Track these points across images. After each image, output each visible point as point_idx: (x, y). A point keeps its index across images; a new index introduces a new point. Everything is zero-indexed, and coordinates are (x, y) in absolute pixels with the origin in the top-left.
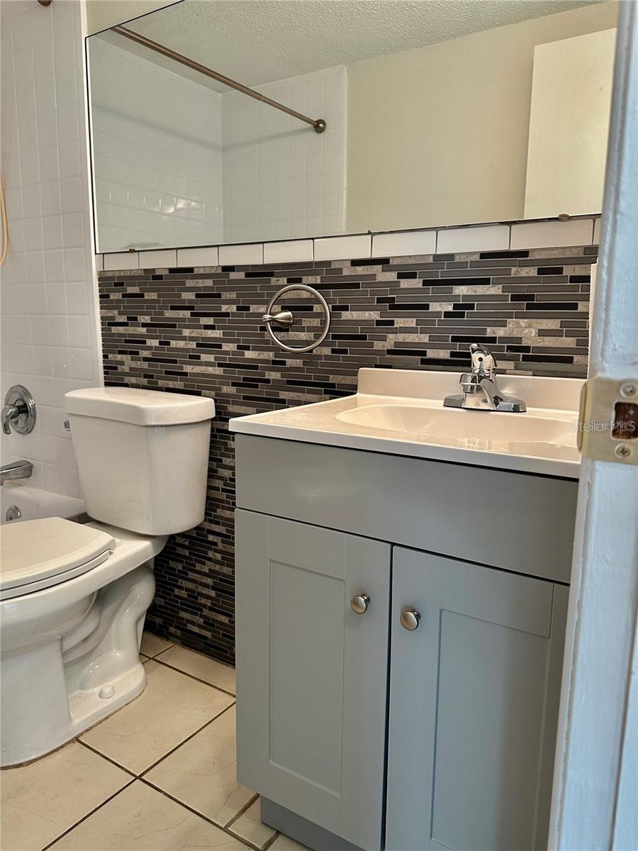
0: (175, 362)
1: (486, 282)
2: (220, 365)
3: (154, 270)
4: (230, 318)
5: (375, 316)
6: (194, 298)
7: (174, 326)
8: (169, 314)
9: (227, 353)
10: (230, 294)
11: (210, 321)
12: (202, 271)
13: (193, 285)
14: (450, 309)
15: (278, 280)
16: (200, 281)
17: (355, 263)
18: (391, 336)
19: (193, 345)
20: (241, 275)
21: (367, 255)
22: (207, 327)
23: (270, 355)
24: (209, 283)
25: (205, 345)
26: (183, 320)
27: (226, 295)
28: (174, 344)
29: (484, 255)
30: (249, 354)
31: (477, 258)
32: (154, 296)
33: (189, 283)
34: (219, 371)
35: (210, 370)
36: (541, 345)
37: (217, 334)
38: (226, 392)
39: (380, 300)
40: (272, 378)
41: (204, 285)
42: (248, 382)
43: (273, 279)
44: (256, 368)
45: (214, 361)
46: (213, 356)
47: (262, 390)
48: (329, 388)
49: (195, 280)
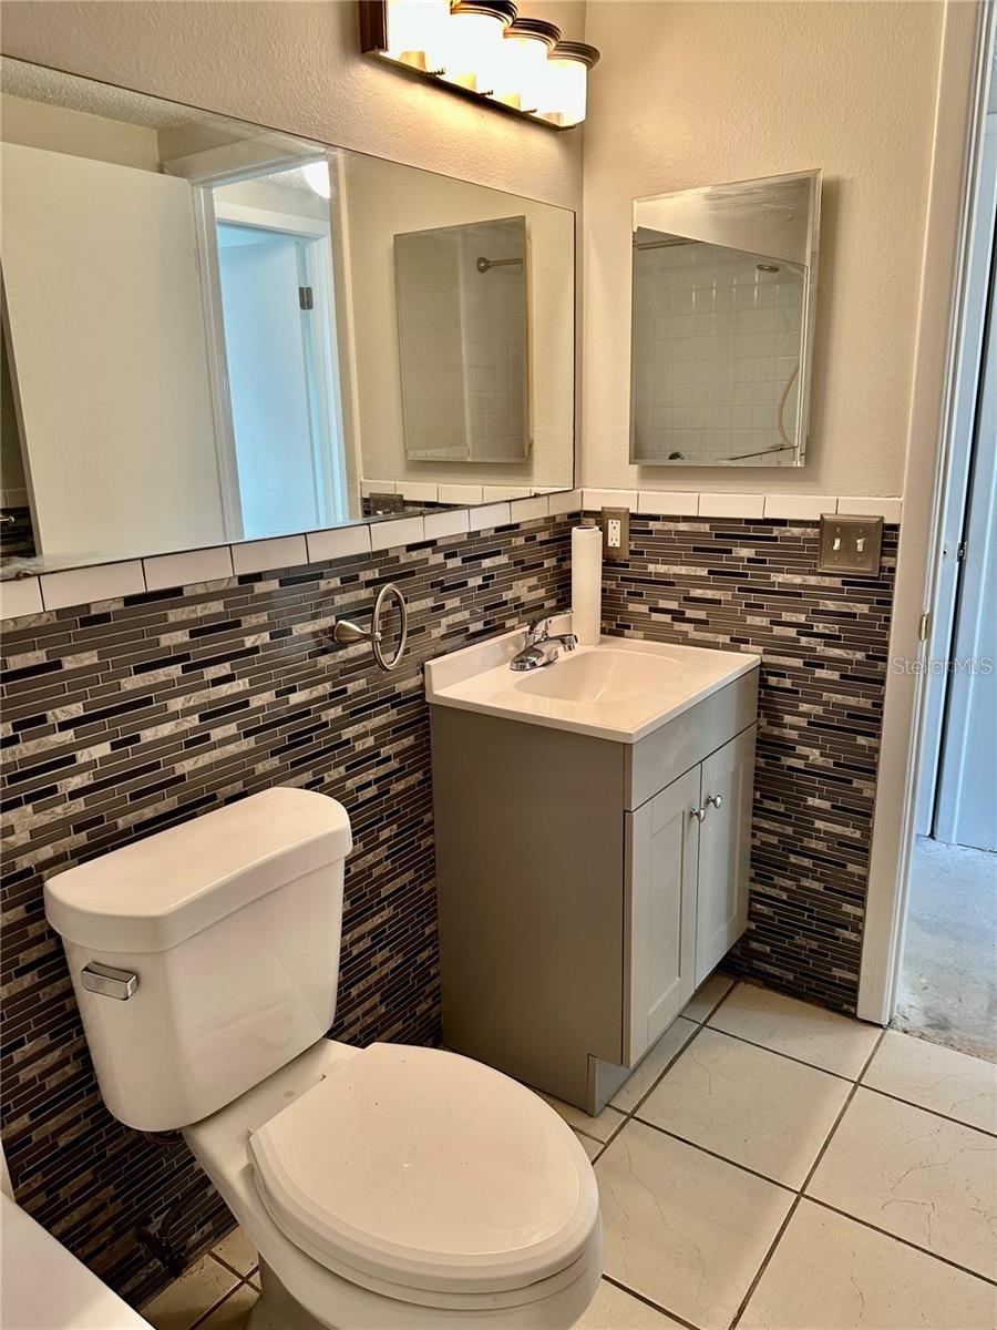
0: (156, 766)
1: (498, 553)
2: (247, 735)
3: (88, 606)
4: (261, 654)
5: (429, 603)
6: (187, 639)
7: (149, 701)
8: (132, 683)
9: (261, 709)
10: (257, 618)
11: (224, 669)
12: (200, 590)
13: (184, 617)
14: (480, 582)
15: (329, 583)
16: (199, 607)
17: (411, 548)
18: (443, 620)
19: (194, 720)
20: (274, 585)
21: (420, 539)
22: (217, 682)
23: (327, 688)
24: (217, 607)
25: (212, 714)
26: (169, 683)
27: (249, 621)
28: (148, 735)
29: (498, 530)
30: (295, 698)
31: (492, 532)
32: (90, 658)
33: (174, 616)
34: (248, 744)
35: (232, 749)
36: (533, 598)
37: (240, 685)
38: (263, 771)
39: (433, 585)
40: (331, 717)
41: (206, 612)
42: (297, 740)
43: (322, 583)
44: (308, 713)
45: (236, 732)
46: (234, 724)
47: (318, 742)
48: (395, 700)
49: (187, 608)
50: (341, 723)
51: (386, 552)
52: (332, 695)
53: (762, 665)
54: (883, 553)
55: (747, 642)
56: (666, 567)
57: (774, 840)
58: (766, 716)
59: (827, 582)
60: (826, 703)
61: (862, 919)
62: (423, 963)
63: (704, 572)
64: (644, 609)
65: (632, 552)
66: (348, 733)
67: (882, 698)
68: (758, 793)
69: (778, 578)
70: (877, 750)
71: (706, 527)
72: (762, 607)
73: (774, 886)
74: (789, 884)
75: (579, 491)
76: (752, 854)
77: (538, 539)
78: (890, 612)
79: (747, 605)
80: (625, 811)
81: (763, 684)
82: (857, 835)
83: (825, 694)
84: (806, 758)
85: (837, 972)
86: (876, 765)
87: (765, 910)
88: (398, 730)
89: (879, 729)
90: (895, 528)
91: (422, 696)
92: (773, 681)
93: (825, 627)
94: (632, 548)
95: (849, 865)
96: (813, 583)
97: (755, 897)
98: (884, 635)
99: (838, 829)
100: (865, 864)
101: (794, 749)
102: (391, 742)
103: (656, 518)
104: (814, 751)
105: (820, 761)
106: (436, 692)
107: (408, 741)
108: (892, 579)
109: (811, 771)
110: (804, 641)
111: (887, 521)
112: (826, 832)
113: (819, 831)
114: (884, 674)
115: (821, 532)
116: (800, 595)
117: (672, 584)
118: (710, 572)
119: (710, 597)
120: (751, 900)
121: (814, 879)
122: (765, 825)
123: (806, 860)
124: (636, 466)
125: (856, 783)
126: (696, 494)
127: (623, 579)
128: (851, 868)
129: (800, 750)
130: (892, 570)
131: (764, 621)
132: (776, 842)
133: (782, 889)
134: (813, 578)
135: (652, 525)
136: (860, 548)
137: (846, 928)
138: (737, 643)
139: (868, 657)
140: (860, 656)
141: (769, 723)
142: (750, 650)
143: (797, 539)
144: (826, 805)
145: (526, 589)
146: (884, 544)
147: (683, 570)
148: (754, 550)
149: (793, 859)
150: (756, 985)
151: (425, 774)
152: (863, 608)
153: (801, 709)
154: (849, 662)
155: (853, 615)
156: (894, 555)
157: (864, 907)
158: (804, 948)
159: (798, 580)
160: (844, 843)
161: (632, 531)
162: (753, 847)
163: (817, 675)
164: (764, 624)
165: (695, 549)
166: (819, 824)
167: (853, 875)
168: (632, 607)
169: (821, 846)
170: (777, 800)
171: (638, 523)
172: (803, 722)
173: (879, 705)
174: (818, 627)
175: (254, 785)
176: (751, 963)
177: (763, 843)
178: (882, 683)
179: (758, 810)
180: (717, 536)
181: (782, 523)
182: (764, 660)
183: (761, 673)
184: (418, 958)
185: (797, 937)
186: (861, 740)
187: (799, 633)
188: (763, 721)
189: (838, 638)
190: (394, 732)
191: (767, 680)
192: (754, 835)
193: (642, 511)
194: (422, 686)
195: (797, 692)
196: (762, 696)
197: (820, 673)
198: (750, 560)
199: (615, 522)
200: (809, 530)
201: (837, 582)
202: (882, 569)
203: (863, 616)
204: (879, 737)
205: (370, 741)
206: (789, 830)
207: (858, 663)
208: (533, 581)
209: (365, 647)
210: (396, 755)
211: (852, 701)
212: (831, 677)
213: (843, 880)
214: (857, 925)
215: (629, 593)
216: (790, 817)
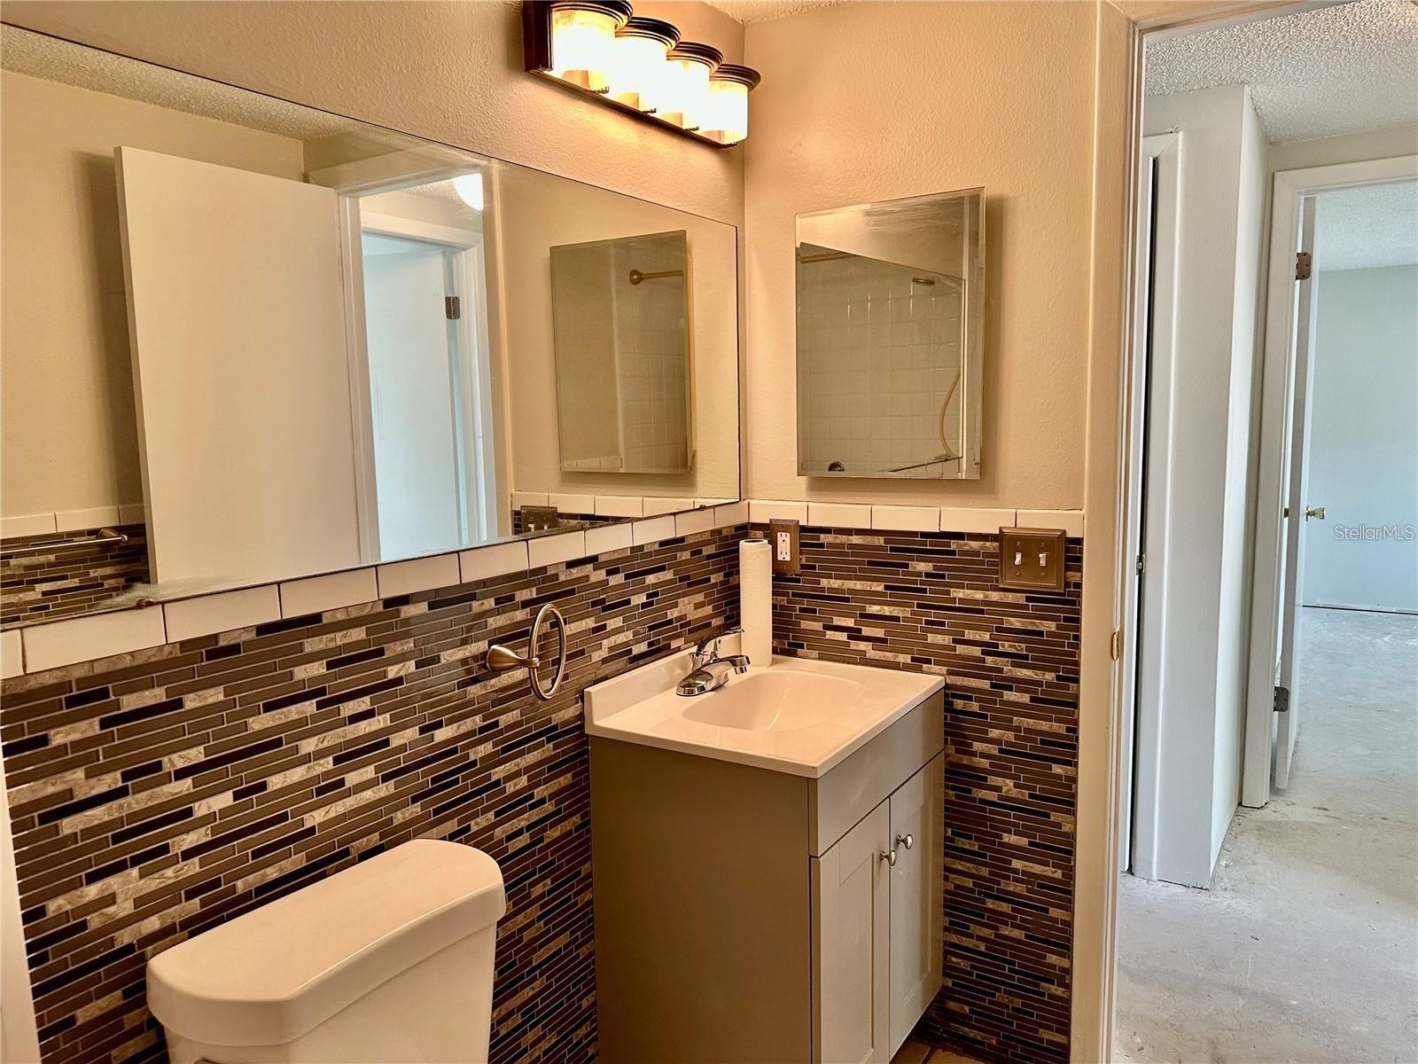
0: (284, 817)
1: (662, 569)
2: (386, 778)
3: (216, 636)
4: (405, 685)
5: (590, 623)
6: (324, 671)
7: (278, 743)
8: (260, 722)
9: (403, 748)
10: (402, 645)
11: (363, 704)
12: (341, 616)
13: (322, 647)
14: (645, 600)
15: (482, 604)
16: (339, 635)
17: (571, 564)
18: (605, 642)
19: (328, 764)
20: (422, 608)
21: (581, 555)
22: (355, 718)
23: (476, 721)
24: (358, 634)
25: (348, 756)
26: (301, 722)
27: (394, 649)
28: (275, 782)
29: (662, 544)
30: (441, 735)
31: (657, 547)
32: (215, 695)
33: (311, 645)
34: (386, 789)
35: (368, 795)
36: (700, 615)
37: (380, 722)
38: (401, 821)
39: (594, 604)
40: (480, 755)
41: (346, 641)
42: (441, 783)
43: (475, 604)
44: (455, 751)
45: (374, 776)
46: (372, 767)
47: (465, 784)
48: (552, 733)
49: (325, 637)
50: (492, 761)
51: (544, 569)
52: (482, 730)
53: (947, 687)
54: (1067, 568)
55: (929, 662)
56: (840, 582)
57: (969, 883)
58: (954, 742)
59: (1010, 598)
60: (1017, 729)
61: (1069, 971)
62: (580, 1042)
63: (880, 587)
64: (818, 626)
65: (803, 567)
66: (498, 773)
67: (1076, 722)
68: (950, 830)
69: (959, 594)
70: (1074, 780)
71: (880, 541)
72: (943, 624)
73: (971, 936)
74: (986, 932)
75: (746, 502)
76: (945, 899)
77: (704, 553)
78: (1078, 629)
79: (927, 622)
80: (811, 857)
81: (949, 707)
82: (1058, 874)
83: (1015, 718)
84: (998, 789)
85: (1045, 1035)
86: (1074, 796)
87: (963, 964)
88: (553, 767)
89: (1075, 756)
90: (1079, 541)
91: (581, 727)
92: (959, 704)
93: (1010, 646)
94: (804, 562)
95: (1051, 909)
96: (995, 599)
97: (949, 949)
98: (1074, 655)
99: (1037, 869)
100: (1068, 905)
101: (985, 779)
102: (546, 781)
103: (827, 531)
104: (1007, 781)
105: (1014, 793)
106: (596, 723)
107: (565, 780)
108: (1079, 595)
109: (1006, 804)
110: (990, 660)
111: (1070, 534)
112: (1024, 873)
113: (1016, 871)
114: (1077, 696)
115: (1001, 546)
116: (982, 612)
117: (847, 600)
118: (887, 588)
119: (887, 614)
120: (946, 953)
121: (1014, 926)
122: (959, 866)
123: (1005, 904)
124: (804, 479)
125: (1055, 816)
126: (870, 506)
127: (794, 595)
128: (1054, 912)
129: (994, 780)
130: (1078, 585)
131: (946, 640)
132: (971, 886)
133: (980, 938)
134: (994, 593)
135: (824, 538)
136: (1043, 563)
137: (1052, 983)
138: (917, 664)
139: (1059, 678)
140: (1050, 676)
141: (958, 751)
142: (933, 670)
143: (976, 553)
144: (1023, 842)
145: (692, 606)
146: (1068, 559)
147: (858, 585)
148: (931, 564)
149: (990, 904)
150: (955, 1051)
151: (583, 817)
152: (1051, 626)
153: (990, 735)
154: (1039, 683)
155: (1040, 633)
156: (1080, 570)
157: (1070, 958)
158: (1006, 1007)
159: (979, 595)
160: (1044, 884)
161: (802, 545)
162: (947, 892)
163: (1005, 698)
164: (946, 643)
165: (870, 563)
166: (1016, 864)
167: (1055, 920)
168: (805, 624)
169: (1020, 888)
170: (969, 837)
171: (807, 536)
172: (994, 750)
173: (1074, 730)
174: (1003, 646)
175: (392, 837)
176: (949, 1026)
177: (957, 887)
178: (1075, 705)
179: (950, 850)
180: (892, 549)
181: (959, 536)
182: (949, 681)
183: (946, 695)
184: (574, 1035)
185: (998, 994)
186: (1057, 769)
187: (984, 653)
188: (951, 749)
189: (1026, 657)
190: (550, 769)
191: (953, 702)
192: (946, 878)
193: (813, 523)
194: (581, 716)
195: (985, 717)
196: (948, 721)
197: (1010, 696)
198: (928, 575)
199: (784, 534)
200: (988, 544)
201: (1020, 598)
202: (1067, 584)
203: (1050, 634)
204: (1076, 765)
205: (523, 781)
206: (985, 872)
207: (1049, 684)
208: (700, 597)
209: (520, 674)
210: (551, 796)
211: (1044, 726)
212: (1021, 700)
213: (1046, 926)
214: (1064, 977)
215: (801, 610)
216: (984, 856)
